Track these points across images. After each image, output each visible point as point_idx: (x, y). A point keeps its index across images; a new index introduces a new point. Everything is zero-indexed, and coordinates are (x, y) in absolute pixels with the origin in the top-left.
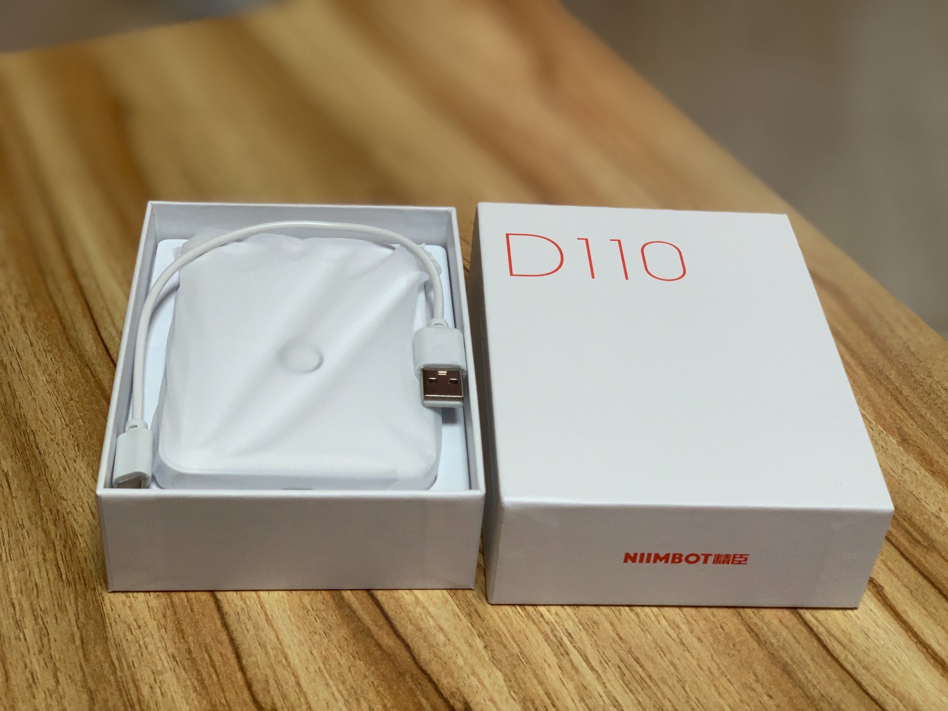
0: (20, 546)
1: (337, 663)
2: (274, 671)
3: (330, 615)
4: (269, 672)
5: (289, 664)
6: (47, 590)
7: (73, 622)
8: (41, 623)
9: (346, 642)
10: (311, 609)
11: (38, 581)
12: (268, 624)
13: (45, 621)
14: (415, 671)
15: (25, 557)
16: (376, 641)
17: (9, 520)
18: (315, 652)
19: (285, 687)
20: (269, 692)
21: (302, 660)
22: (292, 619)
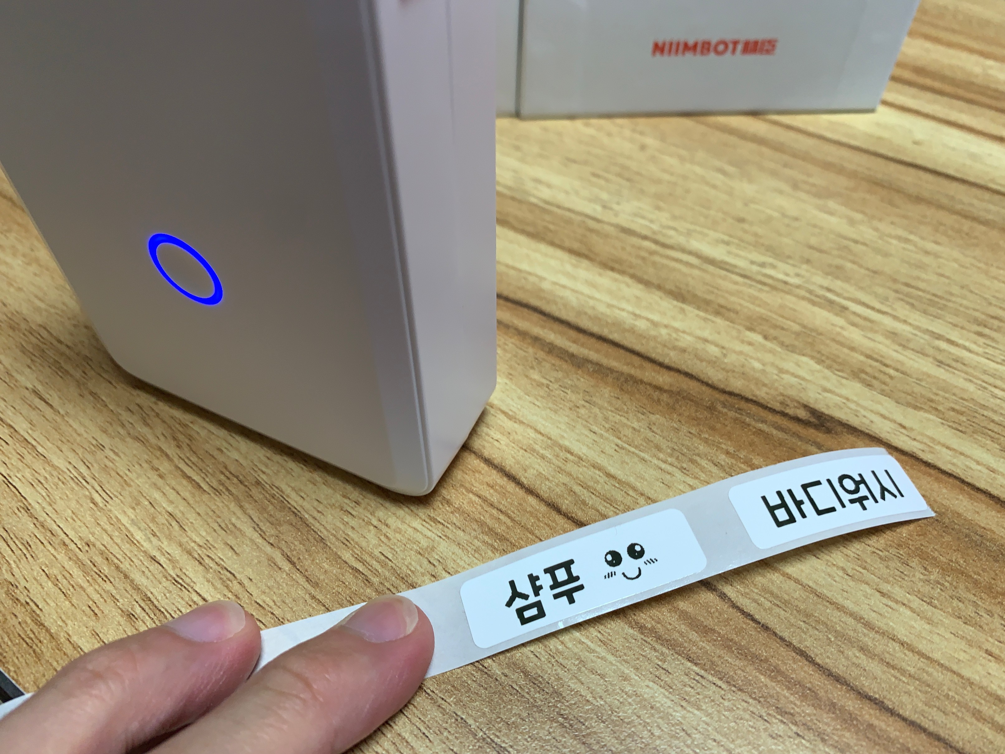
0: (113, 474)
1: (630, 430)
2: (569, 474)
3: (575, 380)
4: (565, 479)
5: (580, 458)
6: (192, 517)
7: (260, 541)
8: (212, 564)
9: (619, 402)
10: (548, 382)
11: (170, 509)
12: (515, 422)
13: (217, 560)
14: (723, 397)
15: (129, 486)
16: (650, 384)
17: (75, 447)
18: (595, 428)
19: (599, 487)
20: (584, 503)
21: (591, 445)
22: (538, 403)
